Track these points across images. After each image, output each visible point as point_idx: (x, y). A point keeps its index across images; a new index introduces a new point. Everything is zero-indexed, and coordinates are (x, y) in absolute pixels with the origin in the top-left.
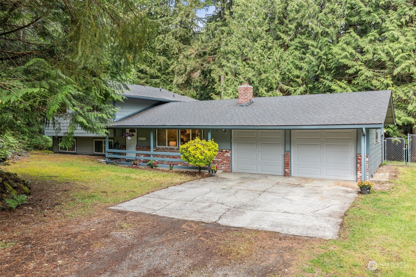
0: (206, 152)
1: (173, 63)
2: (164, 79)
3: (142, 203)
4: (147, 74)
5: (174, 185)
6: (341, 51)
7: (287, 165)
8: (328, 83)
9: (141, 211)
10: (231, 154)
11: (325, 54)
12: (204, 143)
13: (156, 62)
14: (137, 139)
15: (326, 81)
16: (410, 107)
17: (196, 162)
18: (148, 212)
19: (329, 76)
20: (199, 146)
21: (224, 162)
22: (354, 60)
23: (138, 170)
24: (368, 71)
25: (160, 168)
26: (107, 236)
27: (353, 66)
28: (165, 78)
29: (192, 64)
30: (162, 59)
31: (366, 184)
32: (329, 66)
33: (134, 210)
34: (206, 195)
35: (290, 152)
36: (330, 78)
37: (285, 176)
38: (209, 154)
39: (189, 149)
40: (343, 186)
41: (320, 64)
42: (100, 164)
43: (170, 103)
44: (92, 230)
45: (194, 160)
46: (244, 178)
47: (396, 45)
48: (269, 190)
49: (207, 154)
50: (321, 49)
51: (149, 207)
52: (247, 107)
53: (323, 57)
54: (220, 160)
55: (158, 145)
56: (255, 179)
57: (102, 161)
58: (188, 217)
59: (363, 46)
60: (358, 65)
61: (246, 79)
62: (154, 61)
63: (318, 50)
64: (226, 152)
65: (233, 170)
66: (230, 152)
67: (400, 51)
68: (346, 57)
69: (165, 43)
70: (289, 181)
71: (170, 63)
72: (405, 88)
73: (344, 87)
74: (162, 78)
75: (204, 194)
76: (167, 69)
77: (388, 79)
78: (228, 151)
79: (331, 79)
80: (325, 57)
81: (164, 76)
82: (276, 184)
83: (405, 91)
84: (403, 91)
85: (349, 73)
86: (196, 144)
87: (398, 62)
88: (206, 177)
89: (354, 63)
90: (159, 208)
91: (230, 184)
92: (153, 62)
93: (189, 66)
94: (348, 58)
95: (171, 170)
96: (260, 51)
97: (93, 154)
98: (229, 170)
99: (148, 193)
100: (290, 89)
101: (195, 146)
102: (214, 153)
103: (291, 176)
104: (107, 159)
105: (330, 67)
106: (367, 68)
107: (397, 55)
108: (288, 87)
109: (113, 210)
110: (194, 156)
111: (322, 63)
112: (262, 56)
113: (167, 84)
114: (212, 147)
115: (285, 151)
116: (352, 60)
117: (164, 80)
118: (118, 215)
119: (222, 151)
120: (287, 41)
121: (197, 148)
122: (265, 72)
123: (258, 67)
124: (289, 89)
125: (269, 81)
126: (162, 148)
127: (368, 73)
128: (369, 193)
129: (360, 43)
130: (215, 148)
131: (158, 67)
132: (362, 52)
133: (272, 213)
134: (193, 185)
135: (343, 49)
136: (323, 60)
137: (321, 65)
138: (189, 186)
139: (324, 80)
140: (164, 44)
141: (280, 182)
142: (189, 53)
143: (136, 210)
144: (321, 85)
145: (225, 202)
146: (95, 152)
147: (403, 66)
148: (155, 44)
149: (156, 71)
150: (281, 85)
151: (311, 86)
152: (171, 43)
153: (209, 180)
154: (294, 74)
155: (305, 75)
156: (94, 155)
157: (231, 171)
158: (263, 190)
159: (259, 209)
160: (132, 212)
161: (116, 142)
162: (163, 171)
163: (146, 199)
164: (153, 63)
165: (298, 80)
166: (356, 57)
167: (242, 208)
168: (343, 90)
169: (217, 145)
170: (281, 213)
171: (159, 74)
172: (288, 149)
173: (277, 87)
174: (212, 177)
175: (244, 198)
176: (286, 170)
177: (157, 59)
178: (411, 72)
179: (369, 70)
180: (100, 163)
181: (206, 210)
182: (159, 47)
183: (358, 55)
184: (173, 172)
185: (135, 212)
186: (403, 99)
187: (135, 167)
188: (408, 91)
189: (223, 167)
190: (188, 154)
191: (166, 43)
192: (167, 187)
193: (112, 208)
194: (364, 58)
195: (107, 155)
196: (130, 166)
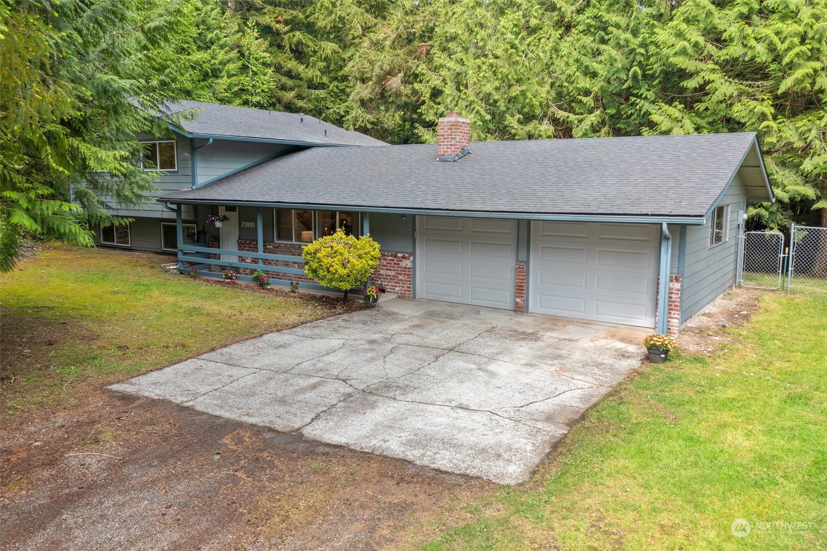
0: (354, 260)
1: (353, 55)
2: (336, 90)
3: (185, 375)
4: (301, 79)
5: (278, 331)
6: (674, 39)
7: (521, 289)
8: (646, 106)
9: (168, 397)
10: (414, 262)
11: (643, 45)
12: (350, 242)
13: (318, 54)
14: (240, 224)
15: (643, 101)
16: (808, 165)
17: (331, 280)
18: (179, 399)
19: (651, 93)
20: (339, 247)
21: (401, 277)
22: (700, 58)
23: (230, 291)
24: (728, 84)
25: (276, 287)
26: (51, 464)
27: (697, 73)
28: (337, 87)
29: (385, 59)
30: (329, 47)
31: (658, 343)
32: (650, 69)
33: (154, 393)
34: (326, 359)
35: (527, 263)
36: (651, 95)
37: (514, 311)
38: (358, 264)
39: (319, 255)
40: (622, 340)
41: (631, 67)
42: (163, 275)
44: (36, 444)
45: (329, 276)
46: (432, 315)
47: (790, 28)
48: (463, 348)
49: (354, 265)
50: (635, 33)
51: (191, 387)
52: (454, 163)
53: (638, 51)
54: (392, 273)
55: (279, 238)
56: (451, 317)
57: (172, 267)
58: (251, 416)
59: (721, 27)
60: (708, 72)
61: (481, 95)
62: (315, 52)
63: (628, 35)
64: (404, 257)
65: (419, 294)
66: (411, 258)
67: (796, 40)
68: (683, 52)
69: (336, 14)
70: (519, 323)
71: (346, 56)
72: (802, 123)
73: (676, 118)
74: (331, 88)
75: (324, 353)
76: (341, 68)
77: (765, 103)
78: (406, 255)
79: (652, 99)
80: (642, 51)
81: (336, 83)
82: (488, 331)
83: (800, 130)
84: (797, 129)
85: (689, 87)
86: (334, 244)
87: (791, 66)
88: (355, 311)
89: (701, 65)
90: (209, 388)
91: (395, 327)
92: (311, 53)
93: (380, 63)
94: (687, 54)
95: (293, 292)
96: (509, 36)
97: (160, 251)
98: (409, 296)
99: (213, 350)
100: (570, 119)
101: (332, 247)
102: (371, 262)
103: (527, 312)
104: (181, 263)
105: (651, 72)
106: (726, 78)
107: (789, 49)
108: (566, 114)
109: (115, 392)
110: (328, 269)
111: (635, 63)
112: (513, 46)
113: (341, 100)
114: (367, 251)
115: (518, 261)
116: (696, 60)
117: (335, 93)
118: (114, 406)
119: (396, 256)
120: (569, 15)
121: (335, 253)
122: (519, 81)
123: (504, 70)
124: (568, 117)
125: (527, 101)
126: (285, 245)
127: (724, 87)
128: (665, 360)
129: (716, 21)
130: (372, 253)
131: (322, 64)
132: (719, 40)
133: (431, 408)
134: (317, 331)
135: (680, 35)
136: (638, 58)
137: (633, 69)
138: (308, 332)
139: (638, 100)
140: (333, 15)
141: (499, 325)
142: (381, 36)
143: (159, 392)
144: (633, 111)
145: (354, 375)
146: (165, 247)
147: (799, 73)
148: (316, 15)
149: (318, 73)
150: (554, 109)
151: (612, 111)
152: (348, 15)
153: (356, 319)
154: (578, 86)
155: (602, 87)
156: (163, 253)
157: (414, 297)
158: (450, 346)
159: (410, 397)
160: (147, 397)
161: (201, 229)
162: (278, 293)
163: (198, 366)
164: (312, 56)
165: (585, 99)
166: (706, 53)
167: (378, 393)
168: (675, 123)
169: (377, 245)
170: (449, 409)
171: (325, 80)
172: (523, 257)
173: (545, 115)
174: (368, 312)
175: (399, 366)
176: (518, 300)
177: (321, 48)
178: (816, 88)
179: (730, 82)
180: (167, 271)
181: (300, 397)
182: (324, 22)
183: (711, 48)
184: (294, 297)
185: (153, 400)
186: (795, 146)
187: (228, 283)
188: (806, 128)
189: (397, 289)
190: (317, 265)
191: (339, 13)
192: (260, 336)
193: (115, 387)
194: (723, 54)
195: (180, 256)
196: (218, 281)
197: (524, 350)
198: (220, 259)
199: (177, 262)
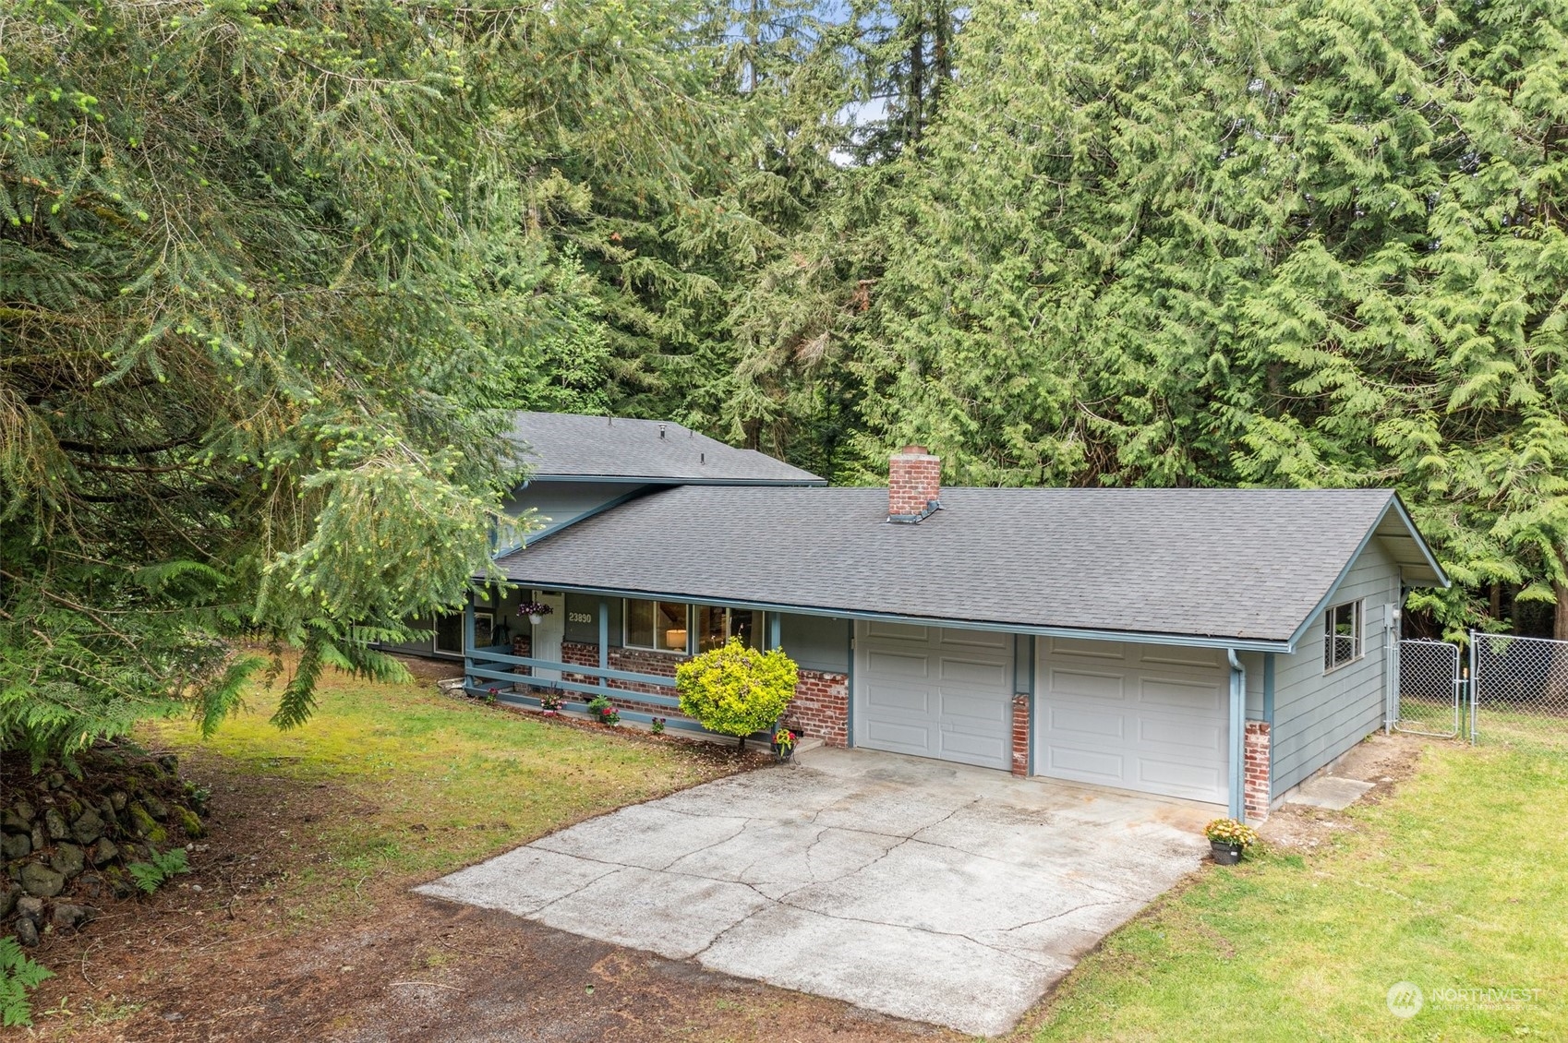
0: (757, 690)
1: (740, 296)
2: (709, 355)
3: (518, 873)
4: (650, 337)
5: (642, 802)
6: (1277, 313)
7: (1021, 737)
8: (1239, 417)
9: (502, 906)
10: (850, 688)
11: (1230, 318)
12: (751, 660)
13: (681, 294)
14: (567, 616)
15: (1232, 409)
16: (1503, 527)
17: (721, 721)
18: (518, 910)
19: (1246, 395)
20: (735, 669)
21: (829, 713)
22: (1322, 345)
23: (554, 732)
24: (1367, 389)
25: (627, 724)
26: (376, 995)
27: (1317, 368)
28: (712, 350)
29: (797, 310)
30: (701, 284)
31: (1225, 835)
32: (1243, 357)
33: (484, 900)
34: (719, 850)
35: (1031, 696)
36: (1246, 398)
37: (1012, 772)
38: (764, 695)
39: (702, 680)
40: (1179, 825)
41: (1212, 351)
42: (443, 700)
43: (683, 489)
44: (346, 968)
45: (717, 714)
46: (879, 776)
47: (1464, 305)
48: (928, 835)
49: (757, 698)
50: (1215, 296)
51: (531, 892)
52: (915, 528)
53: (1220, 328)
54: (816, 705)
55: (630, 642)
56: (910, 781)
57: (454, 686)
58: (625, 936)
59: (1354, 297)
60: (1335, 371)
61: (963, 388)
62: (675, 291)
63: (1205, 304)
64: (834, 681)
65: (858, 741)
66: (846, 682)
67: (1470, 328)
68: (1291, 336)
69: (713, 228)
70: (1018, 794)
71: (728, 297)
72: (1494, 455)
73: (1286, 441)
74: (701, 351)
75: (716, 841)
76: (720, 317)
77: (1426, 426)
78: (838, 678)
79: (1248, 406)
80: (1228, 327)
81: (710, 343)
82: (967, 807)
83: (1487, 470)
84: (1483, 466)
85: (1304, 391)
86: (726, 664)
87: (1468, 366)
88: (757, 768)
89: (1322, 357)
90: (557, 894)
91: (822, 798)
92: (669, 293)
93: (788, 319)
94: (1299, 339)
95: (655, 733)
96: (1008, 296)
97: (432, 655)
98: (842, 742)
99: (550, 833)
100: (1112, 432)
101: (723, 667)
102: (783, 693)
103: (1032, 774)
104: (468, 678)
105: (1244, 362)
106: (1365, 379)
107: (1460, 340)
108: (1106, 423)
109: (426, 897)
110: (716, 702)
111: (1217, 347)
112: (1014, 313)
113: (719, 371)
114: (777, 674)
115: (1015, 693)
116: (1314, 348)
117: (710, 361)
118: (432, 919)
119: (821, 678)
120: (1107, 260)
121: (727, 677)
122: (1025, 368)
123: (1000, 353)
124: (1110, 428)
125: (1039, 401)
126: (640, 653)
127: (1361, 395)
128: (1239, 859)
129: (1344, 287)
130: (786, 678)
131: (687, 312)
133: (878, 928)
134: (701, 803)
135: (1286, 308)
136: (1223, 340)
137: (1213, 358)
138: (687, 805)
139: (1225, 408)
140: (708, 230)
141: (986, 797)
142: (791, 270)
143: (490, 899)
144: (1218, 423)
145: (764, 877)
146: (440, 647)
147: (1476, 381)
148: (678, 230)
149: (681, 327)
150: (1085, 413)
151: (1184, 421)
152: (734, 229)
153: (760, 783)
154: (1125, 378)
155: (1165, 381)
156: (435, 659)
157: (851, 745)
158: (908, 831)
159: (849, 911)
160: (474, 906)
161: (500, 621)
162: (632, 735)
163: (533, 859)
164: (670, 298)
165: (1136, 402)
166: (1330, 337)
167: (801, 904)
168: (1285, 449)
169: (793, 665)
170: (905, 930)
171: (692, 338)
172: (1023, 686)
173: (1071, 422)
174: (777, 769)
175: (829, 863)
176: (1017, 755)
177: (685, 283)
178: (1511, 401)
179: (1372, 387)
180: (447, 692)
181: (690, 909)
182: (692, 242)
183: (1338, 330)
184: (659, 743)
185: (483, 910)
186: (1481, 495)
187: (550, 716)
188: (1498, 467)
189: (823, 731)
190: (699, 696)
191: (718, 226)
192: (616, 810)
193: (424, 889)
194: (1359, 340)
195: (469, 667)
196: (534, 713)
197: (1021, 839)
198: (530, 674)
199: (462, 675)
